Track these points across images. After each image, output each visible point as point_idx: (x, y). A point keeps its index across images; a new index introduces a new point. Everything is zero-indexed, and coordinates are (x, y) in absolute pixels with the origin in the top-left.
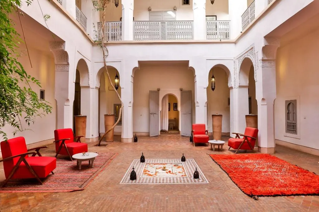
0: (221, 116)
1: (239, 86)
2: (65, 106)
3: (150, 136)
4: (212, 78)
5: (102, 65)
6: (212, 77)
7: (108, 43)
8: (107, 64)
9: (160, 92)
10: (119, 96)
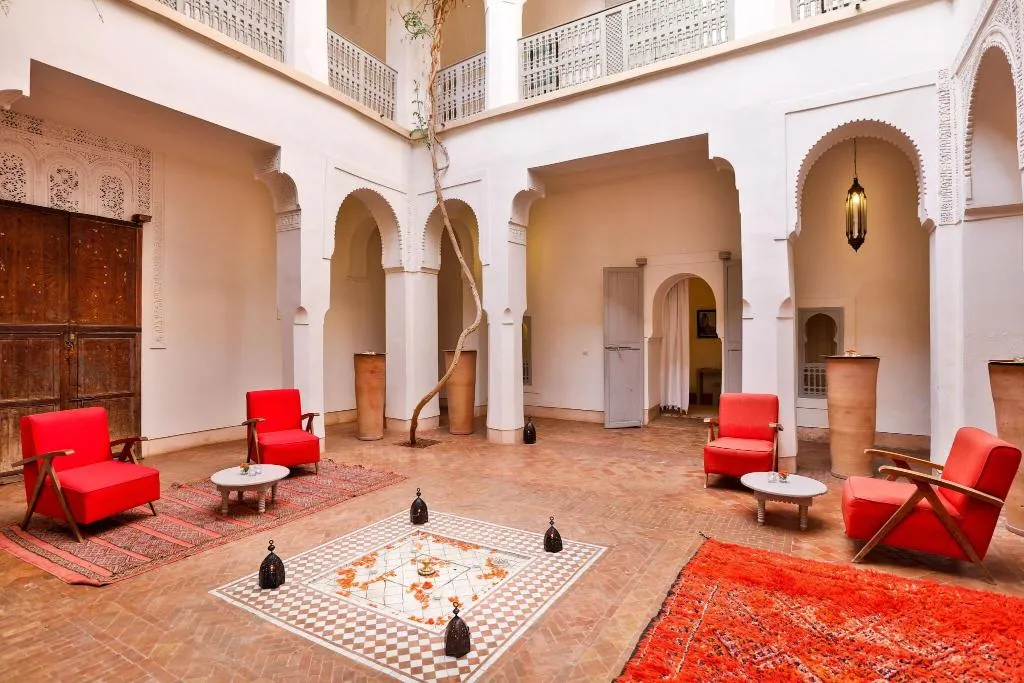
0: (872, 361)
1: (968, 212)
2: (295, 327)
3: (607, 426)
4: (851, 192)
5: (431, 203)
6: (850, 187)
7: (445, 128)
8: (447, 196)
9: (648, 272)
10: (475, 292)
